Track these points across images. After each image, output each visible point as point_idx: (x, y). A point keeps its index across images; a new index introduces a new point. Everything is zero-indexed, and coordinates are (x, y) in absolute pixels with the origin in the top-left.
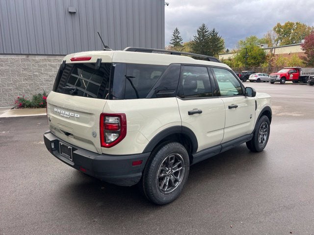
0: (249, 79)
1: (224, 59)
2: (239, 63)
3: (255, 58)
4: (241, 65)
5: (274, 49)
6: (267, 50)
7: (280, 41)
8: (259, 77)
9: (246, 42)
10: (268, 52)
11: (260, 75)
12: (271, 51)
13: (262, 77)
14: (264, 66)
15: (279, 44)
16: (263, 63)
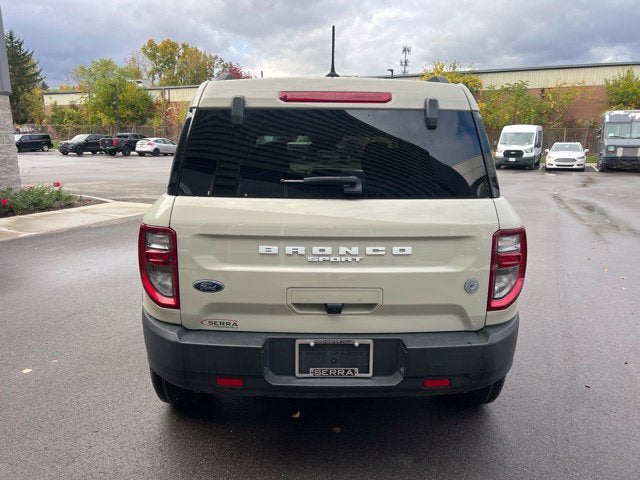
0: (137, 149)
1: (58, 104)
2: (100, 115)
3: (132, 107)
4: (105, 121)
5: (167, 91)
6: (153, 92)
7: (157, 76)
8: (156, 145)
9: (93, 70)
10: (155, 95)
11: (157, 141)
12: (163, 95)
13: (161, 146)
14: (155, 123)
15: (156, 82)
16: (152, 117)
